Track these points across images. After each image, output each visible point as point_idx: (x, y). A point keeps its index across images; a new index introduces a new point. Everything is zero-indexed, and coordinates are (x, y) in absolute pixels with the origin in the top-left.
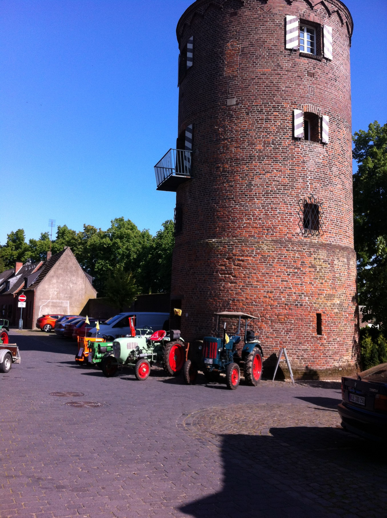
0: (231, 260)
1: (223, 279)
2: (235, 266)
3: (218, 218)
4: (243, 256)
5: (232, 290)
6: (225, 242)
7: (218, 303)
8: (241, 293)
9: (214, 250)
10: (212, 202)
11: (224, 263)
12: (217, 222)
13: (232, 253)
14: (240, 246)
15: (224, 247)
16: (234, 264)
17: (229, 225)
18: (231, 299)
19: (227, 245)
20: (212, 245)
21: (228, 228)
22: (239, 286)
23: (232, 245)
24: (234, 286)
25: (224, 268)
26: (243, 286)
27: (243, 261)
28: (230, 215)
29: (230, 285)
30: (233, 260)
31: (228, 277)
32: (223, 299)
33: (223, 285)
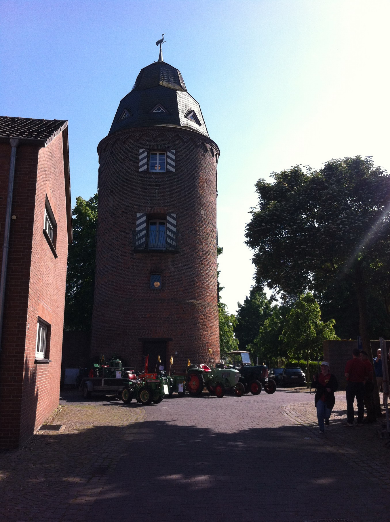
0: (205, 316)
1: (202, 328)
2: (207, 320)
3: (197, 286)
4: (209, 314)
5: (206, 336)
6: (202, 304)
7: (200, 344)
8: (210, 338)
9: (197, 308)
10: (193, 275)
11: (202, 318)
12: (196, 289)
13: (206, 312)
14: (208, 307)
15: (202, 307)
16: (207, 319)
17: (202, 293)
18: (206, 342)
19: (203, 306)
20: (195, 304)
21: (202, 295)
22: (209, 333)
23: (205, 306)
24: (208, 333)
25: (202, 321)
26: (210, 334)
27: (210, 317)
28: (203, 286)
29: (205, 332)
30: (206, 316)
31: (205, 327)
32: (202, 342)
33: (202, 332)
